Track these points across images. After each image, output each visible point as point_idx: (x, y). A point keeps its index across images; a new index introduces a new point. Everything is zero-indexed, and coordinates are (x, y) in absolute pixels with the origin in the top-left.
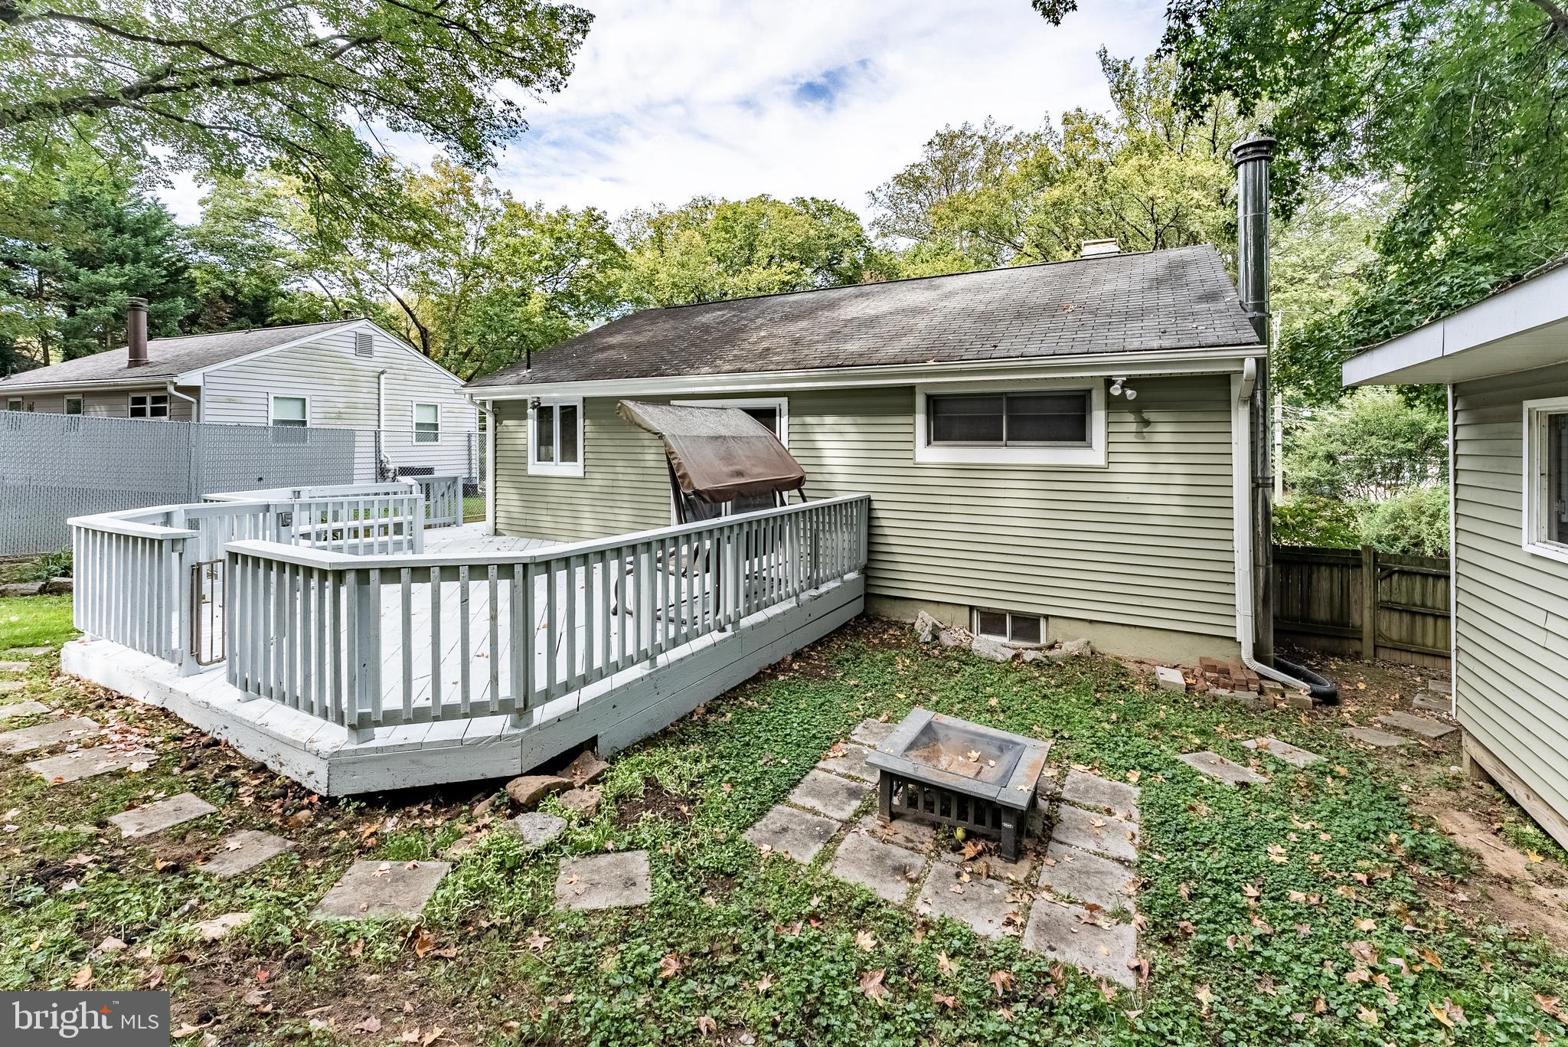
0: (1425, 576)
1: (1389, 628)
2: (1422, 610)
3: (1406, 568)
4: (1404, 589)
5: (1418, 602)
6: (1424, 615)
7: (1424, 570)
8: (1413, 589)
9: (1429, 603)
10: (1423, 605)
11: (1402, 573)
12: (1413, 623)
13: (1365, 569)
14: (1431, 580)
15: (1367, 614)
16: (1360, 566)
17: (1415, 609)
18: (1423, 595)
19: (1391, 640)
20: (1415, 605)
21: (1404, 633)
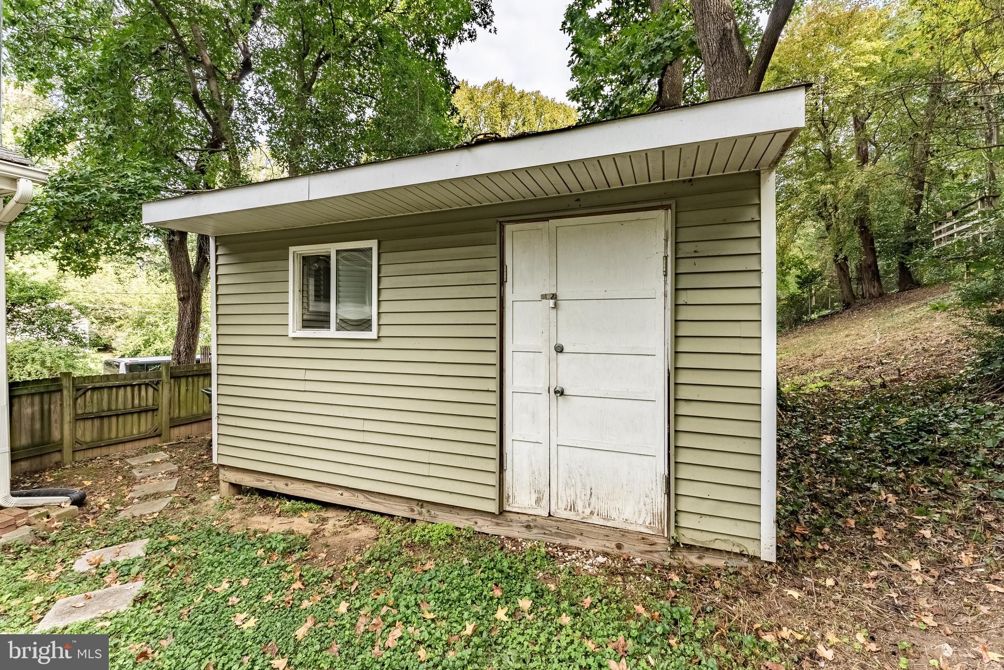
0: (110, 388)
1: (84, 434)
2: (109, 413)
3: (97, 385)
4: (95, 401)
5: (106, 409)
6: (110, 416)
7: (110, 384)
8: (102, 400)
9: (113, 407)
10: (109, 410)
11: (94, 389)
12: (102, 425)
13: (65, 392)
14: (114, 390)
15: (67, 428)
16: (61, 391)
17: (103, 414)
18: (109, 402)
19: (86, 443)
20: (103, 411)
21: (95, 435)
